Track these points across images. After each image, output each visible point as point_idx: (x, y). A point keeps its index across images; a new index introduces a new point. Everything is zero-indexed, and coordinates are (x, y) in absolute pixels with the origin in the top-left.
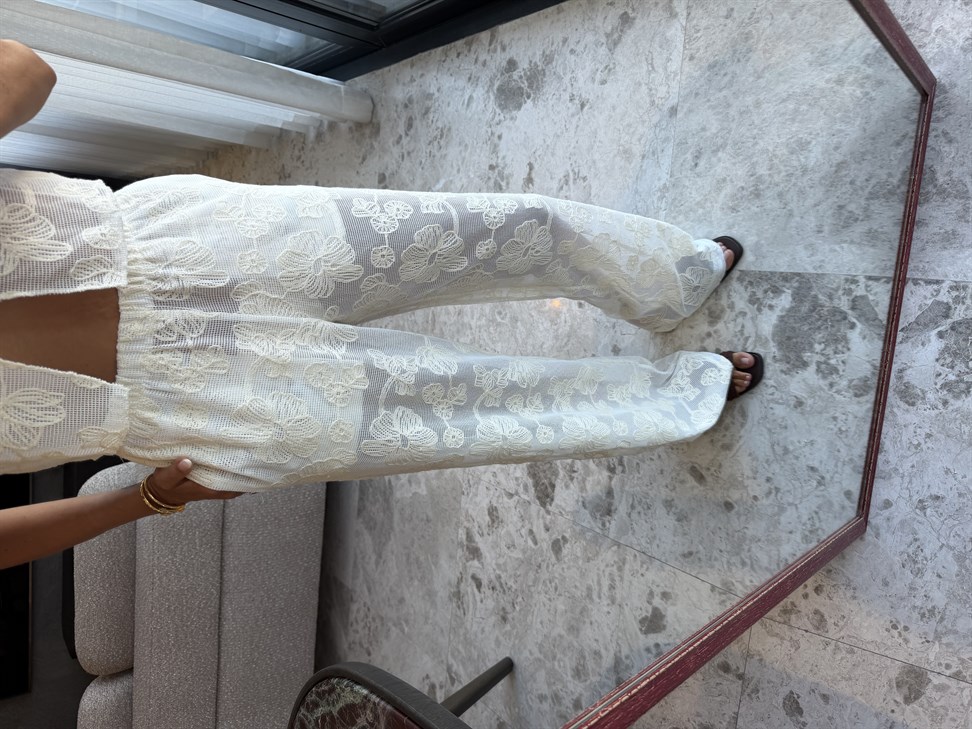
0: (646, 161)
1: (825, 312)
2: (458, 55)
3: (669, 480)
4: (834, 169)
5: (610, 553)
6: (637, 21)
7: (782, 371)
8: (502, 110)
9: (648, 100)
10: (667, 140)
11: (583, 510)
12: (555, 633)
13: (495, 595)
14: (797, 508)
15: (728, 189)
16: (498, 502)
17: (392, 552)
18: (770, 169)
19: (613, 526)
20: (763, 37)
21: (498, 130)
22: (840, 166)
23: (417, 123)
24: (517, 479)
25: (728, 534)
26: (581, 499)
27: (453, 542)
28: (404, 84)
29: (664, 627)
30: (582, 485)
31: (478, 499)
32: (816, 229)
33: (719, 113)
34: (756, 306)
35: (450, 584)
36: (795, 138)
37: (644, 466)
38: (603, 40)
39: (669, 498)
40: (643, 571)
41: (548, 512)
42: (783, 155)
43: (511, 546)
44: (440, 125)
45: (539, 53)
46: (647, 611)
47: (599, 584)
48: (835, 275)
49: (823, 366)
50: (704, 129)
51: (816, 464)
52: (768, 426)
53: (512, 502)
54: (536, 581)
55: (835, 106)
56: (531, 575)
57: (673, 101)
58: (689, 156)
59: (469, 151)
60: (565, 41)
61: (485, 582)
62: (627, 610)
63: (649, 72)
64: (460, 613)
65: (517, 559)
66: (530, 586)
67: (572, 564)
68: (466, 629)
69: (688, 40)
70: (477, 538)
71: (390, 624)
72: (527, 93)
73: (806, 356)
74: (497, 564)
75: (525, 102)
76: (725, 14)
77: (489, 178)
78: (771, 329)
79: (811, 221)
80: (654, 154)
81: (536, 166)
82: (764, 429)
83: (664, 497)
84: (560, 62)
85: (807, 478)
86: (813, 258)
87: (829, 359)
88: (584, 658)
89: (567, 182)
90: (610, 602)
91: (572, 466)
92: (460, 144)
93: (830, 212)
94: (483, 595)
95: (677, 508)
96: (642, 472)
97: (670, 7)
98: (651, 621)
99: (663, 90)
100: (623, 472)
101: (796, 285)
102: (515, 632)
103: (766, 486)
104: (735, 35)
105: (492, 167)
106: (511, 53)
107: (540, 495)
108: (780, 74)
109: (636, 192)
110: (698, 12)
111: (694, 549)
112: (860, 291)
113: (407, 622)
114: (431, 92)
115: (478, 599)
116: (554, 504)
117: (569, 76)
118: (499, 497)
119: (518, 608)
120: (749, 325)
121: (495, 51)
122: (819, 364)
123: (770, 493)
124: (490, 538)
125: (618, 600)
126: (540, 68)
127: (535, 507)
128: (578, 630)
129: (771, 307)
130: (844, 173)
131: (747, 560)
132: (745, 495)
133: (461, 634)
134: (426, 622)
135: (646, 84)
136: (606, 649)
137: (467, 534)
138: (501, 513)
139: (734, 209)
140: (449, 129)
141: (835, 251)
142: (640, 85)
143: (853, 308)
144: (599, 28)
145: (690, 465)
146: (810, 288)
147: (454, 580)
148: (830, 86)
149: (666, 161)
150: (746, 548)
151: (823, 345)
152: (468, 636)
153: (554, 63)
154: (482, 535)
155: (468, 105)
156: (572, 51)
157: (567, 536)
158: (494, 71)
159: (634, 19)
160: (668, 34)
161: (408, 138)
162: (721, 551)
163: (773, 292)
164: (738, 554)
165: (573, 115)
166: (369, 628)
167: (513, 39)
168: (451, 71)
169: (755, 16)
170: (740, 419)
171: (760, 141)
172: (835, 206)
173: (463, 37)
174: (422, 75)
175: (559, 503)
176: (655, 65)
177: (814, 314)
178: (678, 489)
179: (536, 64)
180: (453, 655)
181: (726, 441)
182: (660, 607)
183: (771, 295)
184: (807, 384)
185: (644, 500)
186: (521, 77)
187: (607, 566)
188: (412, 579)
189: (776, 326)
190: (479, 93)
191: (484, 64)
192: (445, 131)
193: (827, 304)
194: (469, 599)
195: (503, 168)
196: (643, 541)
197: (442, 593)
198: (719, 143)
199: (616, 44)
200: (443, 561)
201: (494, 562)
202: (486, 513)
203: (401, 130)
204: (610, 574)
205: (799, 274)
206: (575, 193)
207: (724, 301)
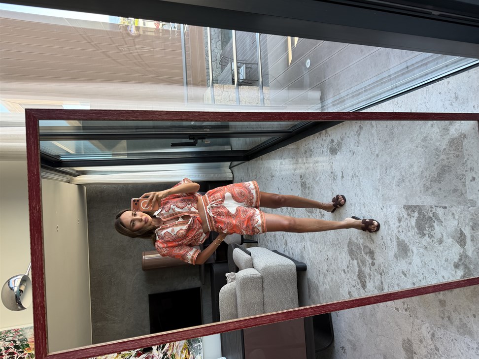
0: (373, 171)
2: (317, 137)
4: (421, 173)
8: (332, 155)
9: (370, 152)
10: (377, 164)
15: (396, 179)
18: (405, 173)
21: (331, 161)
23: (309, 159)
24: (355, 280)
28: (304, 146)
30: (374, 281)
31: (345, 289)
32: (420, 191)
33: (389, 156)
34: (409, 216)
36: (410, 164)
37: (390, 272)
38: (356, 134)
41: (366, 292)
42: (408, 169)
44: (315, 159)
45: (339, 138)
48: (427, 206)
49: (430, 235)
50: (386, 161)
51: (434, 268)
53: (354, 289)
55: (417, 154)
57: (377, 152)
58: (384, 169)
60: (346, 134)
63: (369, 143)
69: (378, 134)
72: (338, 149)
73: (425, 232)
75: (338, 152)
77: (331, 176)
78: (414, 224)
79: (418, 189)
80: (375, 169)
81: (344, 172)
82: (418, 257)
84: (345, 140)
85: (432, 272)
86: (421, 201)
87: (430, 233)
89: (353, 177)
91: (370, 274)
96: (389, 274)
97: (371, 124)
99: (374, 149)
100: (384, 275)
101: (418, 209)
103: (423, 276)
104: (389, 133)
105: (331, 173)
106: (332, 137)
107: (362, 285)
108: (402, 145)
109: (372, 180)
110: (379, 126)
112: (434, 211)
114: (312, 149)
117: (348, 144)
118: (350, 287)
120: (409, 223)
121: (327, 136)
122: (428, 234)
123: (424, 278)
127: (362, 290)
129: (413, 216)
130: (423, 174)
132: (417, 280)
135: (369, 147)
138: (352, 293)
139: (398, 186)
141: (426, 198)
142: (367, 147)
143: (433, 216)
144: (354, 130)
145: (402, 270)
146: (422, 210)
149: (378, 171)
151: (428, 228)
156: (348, 137)
158: (328, 142)
159: (363, 128)
160: (372, 132)
161: (307, 163)
165: (351, 156)
167: (332, 133)
168: (316, 142)
171: (401, 164)
172: (423, 184)
173: (318, 132)
174: (308, 144)
175: (368, 288)
176: (370, 141)
177: (424, 218)
178: (399, 279)
179: (339, 141)
181: (410, 261)
183: (413, 213)
184: (427, 241)
185: (391, 284)
186: (336, 145)
189: (416, 223)
190: (325, 149)
191: (325, 140)
193: (427, 215)
195: (335, 173)
198: (391, 165)
199: (359, 134)
202: (347, 293)
205: (418, 206)
206: (356, 181)
207: (401, 215)
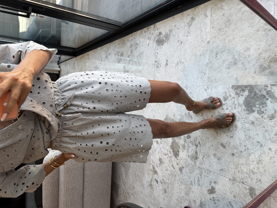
0: (201, 56)
1: (258, 95)
2: (145, 32)
3: (215, 148)
4: (258, 55)
5: (197, 171)
6: (196, 19)
7: (247, 114)
8: (158, 46)
9: (201, 40)
10: (207, 50)
11: (188, 158)
12: (181, 195)
13: (162, 185)
14: (254, 154)
15: (227, 63)
16: (162, 157)
17: (130, 173)
18: (239, 56)
19: (198, 163)
20: (234, 21)
21: (157, 52)
22: (260, 54)
23: (134, 51)
24: (167, 150)
25: (233, 163)
26: (187, 155)
27: (149, 169)
28: (130, 41)
29: (215, 192)
30: (188, 150)
31: (156, 156)
32: (254, 72)
33: (222, 42)
34: (238, 95)
35: (148, 182)
36: (246, 47)
37: (207, 144)
38: (186, 24)
39: (215, 153)
40: (208, 175)
41: (177, 159)
42: (243, 52)
43: (167, 170)
44: (140, 51)
45: (168, 30)
46: (210, 188)
47: (194, 180)
48: (261, 85)
49: (259, 111)
50: (218, 47)
51: (259, 141)
52: (244, 130)
53: (166, 157)
54: (175, 180)
55: (257, 38)
56: (173, 178)
57: (208, 40)
58: (214, 54)
59: (149, 57)
60: (175, 26)
61: (159, 181)
62: (203, 187)
63: (201, 32)
64: (152, 191)
65: (168, 174)
66: (173, 182)
67: (186, 174)
68: (154, 195)
69: (212, 23)
70: (156, 168)
71: (131, 195)
72: (165, 41)
73: (254, 109)
74: (162, 176)
75: (165, 43)
76: (222, 15)
77: (155, 65)
78: (243, 101)
79: (253, 70)
80: (203, 54)
81: (168, 60)
82: (243, 131)
83: (213, 153)
84: (174, 32)
85: (257, 145)
86: (254, 80)
87: (261, 109)
88: (191, 202)
89: (178, 64)
90: (198, 185)
91: (184, 145)
92: (146, 56)
93: (258, 67)
94: (158, 185)
95: (217, 156)
96: (206, 146)
97: (206, 14)
98: (211, 190)
99: (205, 37)
100: (200, 146)
101: (249, 88)
102: (169, 195)
103: (244, 148)
104: (226, 20)
105: (156, 62)
106: (160, 30)
107: (175, 154)
108: (240, 30)
109: (199, 65)
110: (214, 15)
111: (223, 168)
112: (269, 89)
113: (136, 194)
114: (138, 43)
115: (157, 186)
116: (179, 157)
117: (177, 35)
118: (162, 155)
119: (169, 188)
120: (236, 101)
121: (155, 30)
122: (258, 111)
123: (246, 150)
124: (160, 168)
125: (201, 184)
126: (168, 34)
127: (173, 158)
128: (188, 194)
130: (261, 56)
131: (240, 170)
132: (238, 151)
133: (152, 197)
134: (141, 194)
135: (200, 36)
136: (197, 199)
137: (153, 167)
138: (163, 160)
139: (229, 68)
140: (143, 52)
141: (260, 78)
142: (198, 36)
143: (267, 94)
144: (185, 22)
145: (221, 143)
146: (254, 89)
147: (150, 181)
148: (255, 32)
149: (207, 56)
150: (239, 167)
151: (259, 105)
152: (154, 197)
153: (173, 32)
154: (157, 167)
155: (148, 45)
156: (178, 28)
157: (184, 166)
158: (155, 35)
159: (195, 18)
160: (206, 22)
161: (131, 56)
162: (232, 168)
163: (242, 91)
164: (237, 169)
165: (179, 46)
166: (124, 196)
167: (160, 27)
168: (143, 36)
169: (231, 15)
170: (235, 128)
171: (235, 49)
172: (259, 65)
173: (146, 27)
174: (135, 38)
175: (181, 156)
176: (202, 30)
177: (255, 96)
178: (217, 150)
179: (167, 33)
180: (150, 203)
181: (231, 135)
182: (214, 186)
183: (242, 92)
184: (255, 117)
185: (207, 154)
186: (163, 37)
187: (197, 175)
188: (136, 181)
189: (244, 101)
190: (151, 42)
191: (152, 34)
192: (142, 53)
193: (259, 93)
194: (154, 186)
195: (159, 62)
196: (207, 167)
197: (146, 185)
198: (223, 50)
199: (190, 25)
200: (146, 175)
201: (161, 175)
202: (159, 160)
203: (129, 54)
204: (198, 177)
205: (250, 85)
206: (180, 67)
207: (228, 95)
